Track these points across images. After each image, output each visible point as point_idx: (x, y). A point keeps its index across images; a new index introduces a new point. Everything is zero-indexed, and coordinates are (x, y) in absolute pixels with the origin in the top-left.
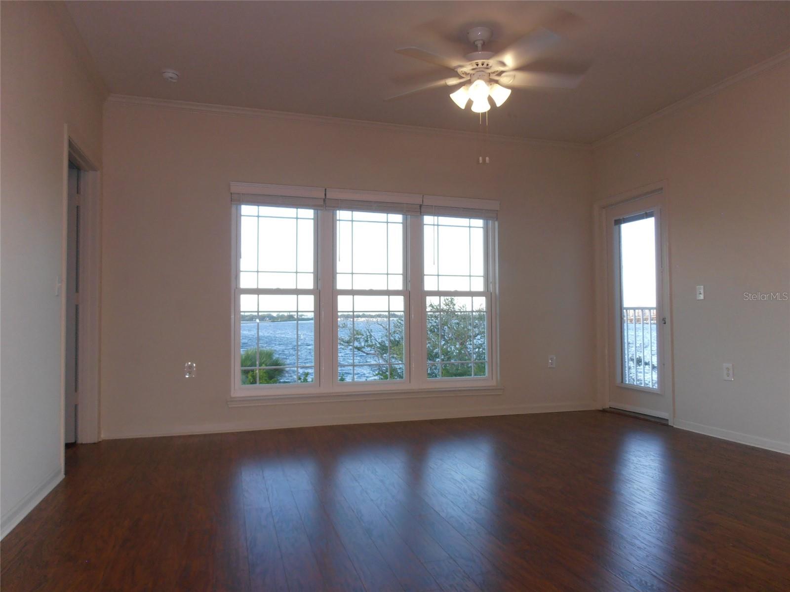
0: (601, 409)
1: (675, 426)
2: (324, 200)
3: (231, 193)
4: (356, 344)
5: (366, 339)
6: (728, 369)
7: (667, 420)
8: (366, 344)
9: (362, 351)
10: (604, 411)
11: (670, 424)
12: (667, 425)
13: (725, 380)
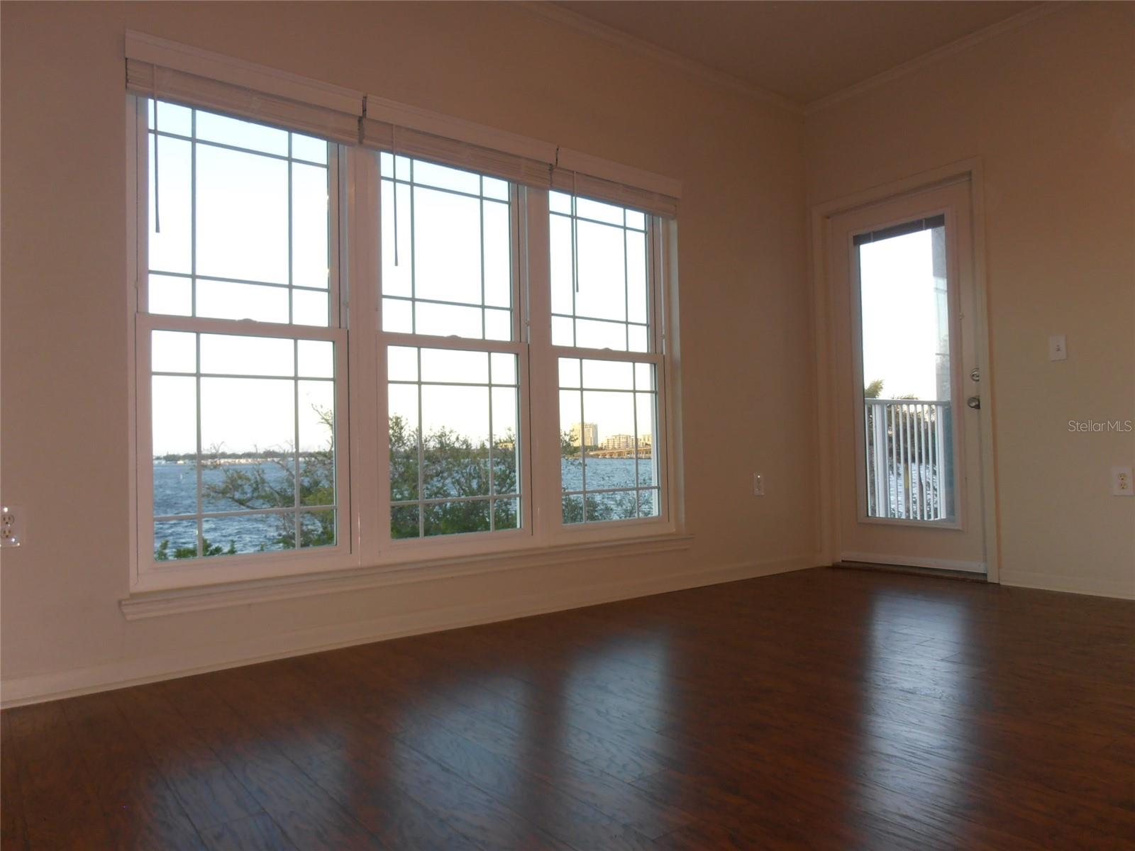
0: (830, 565)
1: (1002, 583)
2: (360, 120)
3: (126, 59)
4: (237, 495)
5: (254, 485)
6: (1122, 477)
7: (985, 575)
8: (255, 495)
9: (248, 507)
10: (835, 568)
11: (990, 579)
12: (985, 583)
13: (1115, 496)
